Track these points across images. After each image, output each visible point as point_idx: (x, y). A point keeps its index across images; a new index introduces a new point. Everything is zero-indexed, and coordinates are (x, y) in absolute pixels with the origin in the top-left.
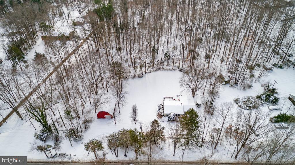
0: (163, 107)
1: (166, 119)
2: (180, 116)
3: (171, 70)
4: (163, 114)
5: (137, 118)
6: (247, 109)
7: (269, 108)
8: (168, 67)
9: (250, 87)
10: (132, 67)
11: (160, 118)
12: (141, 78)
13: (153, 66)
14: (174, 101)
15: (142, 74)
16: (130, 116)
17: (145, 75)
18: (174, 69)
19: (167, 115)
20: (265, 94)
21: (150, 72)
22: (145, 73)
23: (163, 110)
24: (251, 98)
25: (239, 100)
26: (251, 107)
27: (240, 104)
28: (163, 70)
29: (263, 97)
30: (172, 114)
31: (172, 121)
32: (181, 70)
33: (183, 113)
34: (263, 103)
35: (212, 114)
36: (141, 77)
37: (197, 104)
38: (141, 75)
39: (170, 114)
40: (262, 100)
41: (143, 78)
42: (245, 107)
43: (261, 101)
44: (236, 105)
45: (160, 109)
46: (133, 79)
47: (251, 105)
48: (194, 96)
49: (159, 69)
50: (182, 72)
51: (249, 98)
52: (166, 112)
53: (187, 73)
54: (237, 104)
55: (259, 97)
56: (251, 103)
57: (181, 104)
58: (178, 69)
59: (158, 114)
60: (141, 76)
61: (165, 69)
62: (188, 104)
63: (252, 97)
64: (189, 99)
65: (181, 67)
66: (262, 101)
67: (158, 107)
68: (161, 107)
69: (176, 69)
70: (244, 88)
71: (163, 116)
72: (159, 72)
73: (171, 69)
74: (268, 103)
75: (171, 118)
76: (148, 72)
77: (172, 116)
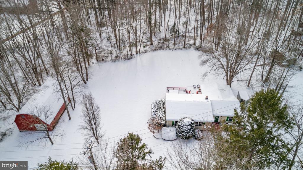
0: (164, 106)
1: (170, 132)
2: (205, 127)
3: (181, 49)
4: (164, 122)
5: (101, 131)
8: (177, 46)
10: (116, 47)
11: (155, 131)
12: (129, 61)
13: (152, 44)
15: (131, 55)
16: (83, 124)
17: (135, 56)
18: (186, 48)
19: (174, 124)
21: (145, 52)
23: (165, 112)
28: (168, 49)
30: (187, 121)
31: (186, 138)
32: (198, 49)
33: (212, 120)
36: (129, 59)
38: (129, 55)
39: (181, 121)
41: (133, 61)
45: (159, 109)
46: (115, 62)
49: (161, 48)
52: (171, 117)
53: (209, 51)
57: (207, 98)
58: (192, 48)
59: (153, 120)
61: (171, 48)
62: (222, 99)
64: (222, 90)
65: (198, 45)
67: (153, 106)
68: (160, 106)
69: (189, 48)
71: (164, 126)
72: (161, 52)
73: (181, 47)
75: (183, 132)
76: (142, 53)
77: (185, 127)
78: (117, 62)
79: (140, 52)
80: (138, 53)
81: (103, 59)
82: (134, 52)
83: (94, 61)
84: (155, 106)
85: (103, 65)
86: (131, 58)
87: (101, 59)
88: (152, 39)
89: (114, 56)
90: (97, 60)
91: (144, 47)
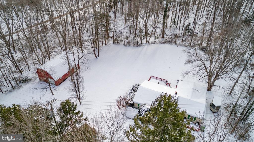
1: (133, 112)
3: (186, 46)
4: (132, 103)
8: (184, 43)
12: (137, 47)
13: (163, 37)
14: (168, 88)
15: (141, 43)
17: (144, 45)
18: (191, 46)
19: (138, 106)
21: (154, 43)
22: (146, 43)
28: (174, 44)
30: (146, 107)
32: (202, 49)
37: (212, 105)
39: (143, 106)
41: (140, 48)
46: (126, 46)
48: (209, 89)
49: (169, 42)
50: (203, 51)
52: (137, 100)
57: (176, 93)
58: (197, 47)
60: (137, 45)
61: (178, 43)
62: (189, 98)
65: (204, 44)
67: (131, 88)
69: (194, 47)
71: (131, 105)
72: (167, 46)
77: (143, 111)
78: (127, 47)
79: (150, 42)
80: (148, 43)
81: (118, 42)
82: (144, 42)
83: (111, 41)
84: (133, 88)
85: (116, 46)
86: (140, 46)
87: (116, 42)
88: (163, 33)
89: (127, 41)
90: (113, 42)
91: (156, 39)
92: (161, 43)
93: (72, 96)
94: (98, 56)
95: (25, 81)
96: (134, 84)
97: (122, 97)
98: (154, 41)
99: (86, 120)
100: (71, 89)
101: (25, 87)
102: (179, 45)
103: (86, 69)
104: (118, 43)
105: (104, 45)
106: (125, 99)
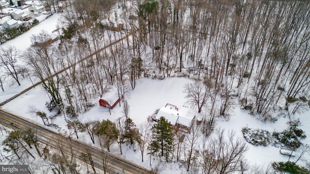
3: (195, 80)
4: (155, 119)
6: (251, 143)
7: (280, 151)
8: (195, 77)
9: (274, 120)
11: (150, 122)
12: (161, 80)
13: (181, 71)
15: (164, 77)
17: (166, 78)
18: (199, 80)
20: (284, 134)
21: (173, 77)
24: (265, 133)
25: (249, 130)
26: (257, 142)
27: (246, 135)
28: (187, 77)
29: (281, 136)
32: (206, 82)
33: (174, 124)
34: (277, 143)
35: (207, 135)
38: (163, 77)
40: (278, 139)
41: (163, 81)
42: (251, 140)
43: (276, 140)
44: (242, 134)
46: (153, 79)
47: (259, 141)
48: (199, 112)
49: (185, 76)
50: (206, 84)
51: (262, 132)
54: (244, 134)
55: (276, 135)
56: (261, 139)
57: (178, 114)
58: (203, 81)
60: (161, 78)
61: (190, 77)
62: (185, 117)
63: (267, 133)
66: (278, 141)
67: (155, 111)
70: (265, 120)
72: (182, 79)
73: (197, 79)
74: (283, 145)
76: (171, 76)
78: (154, 80)
79: (170, 76)
80: (169, 76)
82: (166, 75)
83: (143, 75)
85: (146, 79)
86: (163, 79)
87: (146, 76)
88: (181, 66)
89: (154, 75)
90: (144, 76)
91: (175, 72)
92: (178, 76)
93: (123, 116)
94: (134, 88)
95: (91, 106)
96: (157, 108)
97: (150, 116)
98: (174, 75)
99: (135, 126)
100: (123, 112)
101: (92, 110)
102: (191, 78)
103: (128, 99)
104: (147, 76)
105: (138, 78)
106: (152, 117)
